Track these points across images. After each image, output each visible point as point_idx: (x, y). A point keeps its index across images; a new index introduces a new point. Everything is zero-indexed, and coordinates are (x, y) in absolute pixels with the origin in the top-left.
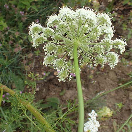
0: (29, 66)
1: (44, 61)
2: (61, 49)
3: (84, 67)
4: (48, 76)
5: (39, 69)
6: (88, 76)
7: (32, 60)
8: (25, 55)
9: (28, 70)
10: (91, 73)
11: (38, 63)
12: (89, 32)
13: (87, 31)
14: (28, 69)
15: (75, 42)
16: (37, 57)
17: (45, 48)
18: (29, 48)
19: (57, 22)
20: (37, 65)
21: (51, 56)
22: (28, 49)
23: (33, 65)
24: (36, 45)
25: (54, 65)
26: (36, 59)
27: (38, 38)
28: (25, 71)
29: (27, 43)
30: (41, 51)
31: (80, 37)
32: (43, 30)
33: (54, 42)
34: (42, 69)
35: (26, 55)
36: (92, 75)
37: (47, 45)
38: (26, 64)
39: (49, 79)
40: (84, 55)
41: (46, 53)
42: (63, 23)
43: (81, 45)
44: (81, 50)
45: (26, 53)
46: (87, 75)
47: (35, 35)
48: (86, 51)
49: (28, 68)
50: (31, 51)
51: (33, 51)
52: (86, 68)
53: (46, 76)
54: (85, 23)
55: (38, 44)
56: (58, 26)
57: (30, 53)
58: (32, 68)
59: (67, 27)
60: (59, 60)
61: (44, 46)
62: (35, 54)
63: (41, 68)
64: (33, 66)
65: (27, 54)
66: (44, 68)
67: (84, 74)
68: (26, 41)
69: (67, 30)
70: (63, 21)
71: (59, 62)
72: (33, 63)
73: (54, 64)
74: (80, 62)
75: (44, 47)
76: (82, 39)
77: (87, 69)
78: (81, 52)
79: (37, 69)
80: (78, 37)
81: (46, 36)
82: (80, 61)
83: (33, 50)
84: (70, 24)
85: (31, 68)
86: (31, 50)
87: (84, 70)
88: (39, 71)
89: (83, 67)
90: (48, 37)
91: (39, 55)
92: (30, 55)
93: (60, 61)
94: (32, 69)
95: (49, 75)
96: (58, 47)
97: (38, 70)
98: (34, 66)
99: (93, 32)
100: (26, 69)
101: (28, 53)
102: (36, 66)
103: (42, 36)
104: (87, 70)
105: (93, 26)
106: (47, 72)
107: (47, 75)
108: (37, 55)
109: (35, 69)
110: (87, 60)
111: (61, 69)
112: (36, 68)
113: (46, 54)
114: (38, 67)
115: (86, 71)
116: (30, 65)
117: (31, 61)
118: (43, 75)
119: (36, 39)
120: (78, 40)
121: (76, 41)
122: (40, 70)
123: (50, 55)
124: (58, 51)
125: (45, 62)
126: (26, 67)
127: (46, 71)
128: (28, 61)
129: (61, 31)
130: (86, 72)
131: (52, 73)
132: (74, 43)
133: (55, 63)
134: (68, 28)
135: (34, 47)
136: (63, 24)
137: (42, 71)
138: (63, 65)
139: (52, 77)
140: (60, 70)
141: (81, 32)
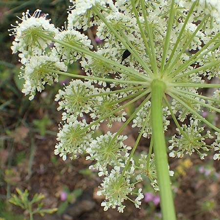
0: (18, 170)
1: (58, 142)
2: (112, 103)
3: (188, 174)
4: (75, 204)
5: (48, 179)
6: (198, 203)
7: (26, 151)
8: (6, 134)
9: (14, 183)
10: (210, 191)
11: (45, 158)
12: (200, 48)
13: (193, 43)
14: (14, 178)
15: (154, 81)
16: (41, 140)
17: (61, 100)
18: (16, 109)
19: (102, 11)
20: (42, 167)
21: (79, 125)
22: (12, 112)
23: (27, 165)
24: (34, 88)
25: (89, 155)
26: (39, 145)
27: (39, 63)
28: (6, 184)
29: (11, 94)
30: (53, 119)
31: (171, 64)
32: (56, 38)
33: (91, 79)
34: (58, 178)
35: (8, 132)
36: (213, 201)
37: (68, 90)
38: (7, 164)
39: (77, 210)
40: (184, 123)
41: (64, 114)
42: (117, 15)
43: (173, 90)
44: (173, 108)
45: (8, 125)
46: (197, 199)
47: (31, 53)
48: (189, 108)
49: (13, 175)
50: (23, 121)
51: (29, 121)
52: (193, 177)
53: (69, 203)
54: (188, 17)
55: (39, 84)
56: (103, 24)
57: (20, 125)
58: (27, 174)
59: (132, 30)
60: (104, 139)
61: (60, 91)
62: (35, 130)
63: (54, 175)
64: (29, 171)
65: (11, 130)
66: (64, 177)
67: (187, 197)
68: (9, 86)
69: (131, 38)
70: (120, 11)
71: (104, 145)
72: (29, 158)
73: (89, 151)
74: (171, 148)
75: (58, 97)
76: (177, 71)
77: (196, 179)
78: (175, 112)
79: (41, 179)
80: (165, 63)
81: (64, 57)
82: (170, 141)
83: (28, 117)
84: (141, 18)
85: (23, 175)
86: (22, 117)
87: (189, 182)
88: (48, 184)
89: (184, 174)
90: (72, 62)
91: (49, 132)
92: (21, 133)
93: (109, 144)
94: (28, 178)
95: (80, 199)
96: (101, 95)
97: (44, 181)
98: (32, 169)
99: (212, 46)
100: (8, 180)
101: (14, 125)
102: (39, 168)
103: (53, 57)
104: (196, 182)
105: (211, 27)
106: (71, 189)
107: (72, 197)
108: (43, 132)
109: (35, 178)
110: (192, 139)
111: (110, 168)
112: (40, 176)
113: (64, 118)
114: (46, 174)
115: (193, 185)
116: (20, 164)
117: (22, 153)
118: (59, 199)
119: (35, 69)
120: (166, 74)
121: (159, 77)
122: (52, 181)
123: (76, 122)
124: (101, 108)
125: (61, 145)
126: (8, 172)
127: (68, 185)
128: (15, 154)
129: (113, 42)
130: (193, 190)
131: (88, 193)
132: (152, 84)
133: (92, 147)
134: (133, 33)
135: (29, 96)
136: (118, 18)
137: (57, 186)
138: (117, 157)
139: (88, 205)
140: (107, 172)
141: (176, 45)
